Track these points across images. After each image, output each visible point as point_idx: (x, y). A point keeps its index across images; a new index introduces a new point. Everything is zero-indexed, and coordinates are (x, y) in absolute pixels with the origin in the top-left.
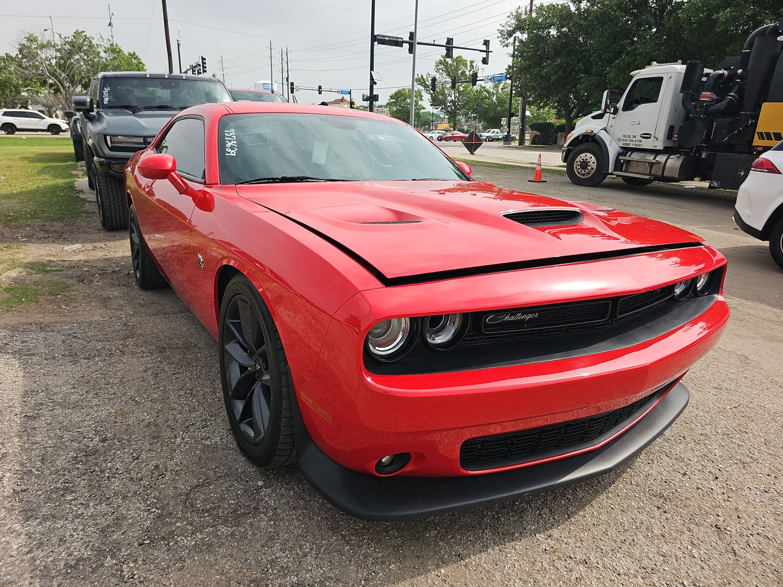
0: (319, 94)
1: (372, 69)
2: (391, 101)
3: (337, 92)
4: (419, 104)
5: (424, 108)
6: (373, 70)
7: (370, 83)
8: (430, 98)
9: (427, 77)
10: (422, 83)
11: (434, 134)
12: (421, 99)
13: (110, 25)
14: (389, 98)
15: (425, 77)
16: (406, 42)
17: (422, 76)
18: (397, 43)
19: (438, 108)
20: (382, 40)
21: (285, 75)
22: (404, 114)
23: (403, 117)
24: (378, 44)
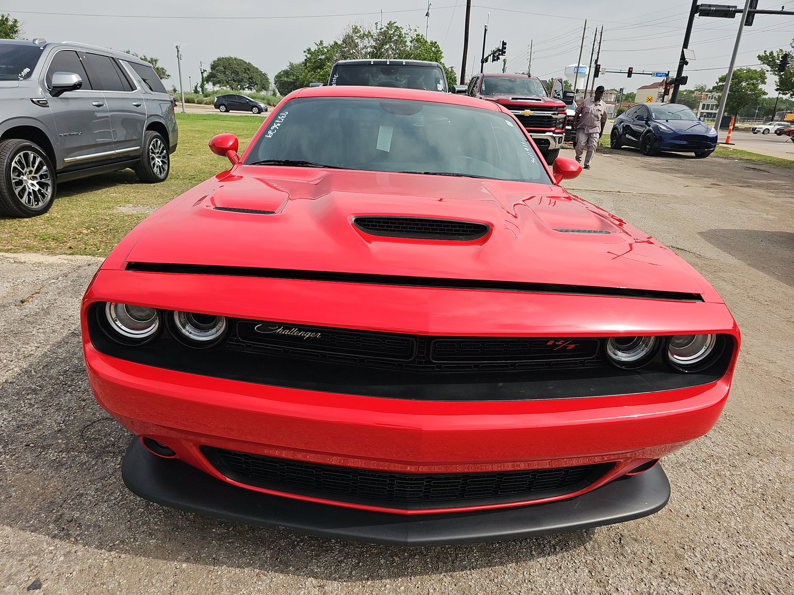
0: (628, 77)
1: (685, 45)
2: (720, 84)
3: (651, 74)
4: (759, 87)
5: (765, 93)
6: (686, 48)
7: (680, 63)
8: (778, 80)
9: (778, 55)
10: (770, 61)
11: (772, 126)
12: (764, 82)
13: (427, 15)
14: (718, 81)
15: (775, 54)
16: (740, 11)
17: (771, 53)
18: (727, 12)
19: (787, 94)
20: (706, 10)
21: (595, 57)
22: (734, 100)
23: (731, 103)
24: (700, 15)
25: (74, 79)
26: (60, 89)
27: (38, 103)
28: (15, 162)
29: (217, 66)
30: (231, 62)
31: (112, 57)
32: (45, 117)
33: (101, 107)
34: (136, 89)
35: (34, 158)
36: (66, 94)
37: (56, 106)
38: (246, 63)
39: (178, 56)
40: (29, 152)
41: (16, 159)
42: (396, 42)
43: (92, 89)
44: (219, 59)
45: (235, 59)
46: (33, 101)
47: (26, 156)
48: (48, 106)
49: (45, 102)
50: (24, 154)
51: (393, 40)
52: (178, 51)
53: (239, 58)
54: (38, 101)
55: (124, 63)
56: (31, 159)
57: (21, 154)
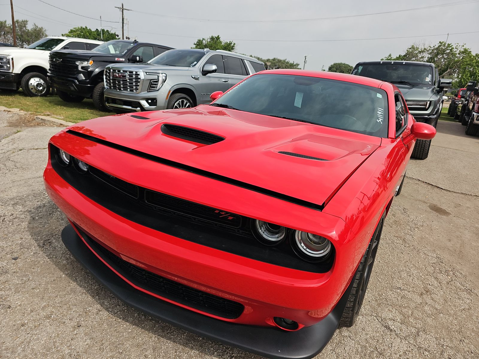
25: (214, 67)
26: (207, 72)
27: (195, 78)
28: (177, 104)
29: (332, 68)
30: (341, 65)
31: (241, 59)
32: (196, 85)
33: (227, 82)
34: (250, 75)
35: (186, 103)
36: (209, 75)
37: (204, 80)
38: (350, 66)
39: (305, 62)
40: (184, 100)
41: (177, 103)
42: (448, 54)
43: (225, 73)
44: (334, 64)
45: (344, 64)
46: (192, 77)
47: (183, 102)
48: (199, 80)
49: (198, 78)
50: (182, 101)
51: (445, 52)
52: (305, 59)
53: (346, 63)
54: (195, 77)
55: (247, 62)
56: (185, 103)
57: (180, 100)
